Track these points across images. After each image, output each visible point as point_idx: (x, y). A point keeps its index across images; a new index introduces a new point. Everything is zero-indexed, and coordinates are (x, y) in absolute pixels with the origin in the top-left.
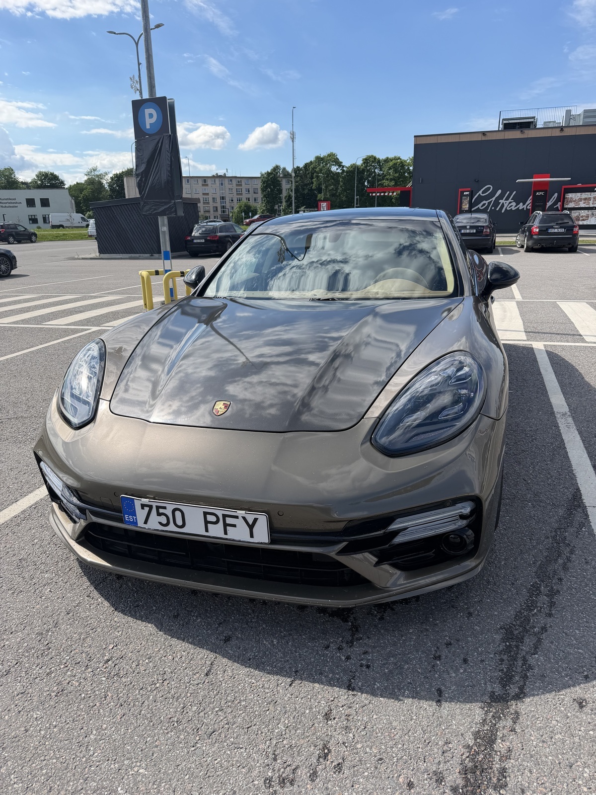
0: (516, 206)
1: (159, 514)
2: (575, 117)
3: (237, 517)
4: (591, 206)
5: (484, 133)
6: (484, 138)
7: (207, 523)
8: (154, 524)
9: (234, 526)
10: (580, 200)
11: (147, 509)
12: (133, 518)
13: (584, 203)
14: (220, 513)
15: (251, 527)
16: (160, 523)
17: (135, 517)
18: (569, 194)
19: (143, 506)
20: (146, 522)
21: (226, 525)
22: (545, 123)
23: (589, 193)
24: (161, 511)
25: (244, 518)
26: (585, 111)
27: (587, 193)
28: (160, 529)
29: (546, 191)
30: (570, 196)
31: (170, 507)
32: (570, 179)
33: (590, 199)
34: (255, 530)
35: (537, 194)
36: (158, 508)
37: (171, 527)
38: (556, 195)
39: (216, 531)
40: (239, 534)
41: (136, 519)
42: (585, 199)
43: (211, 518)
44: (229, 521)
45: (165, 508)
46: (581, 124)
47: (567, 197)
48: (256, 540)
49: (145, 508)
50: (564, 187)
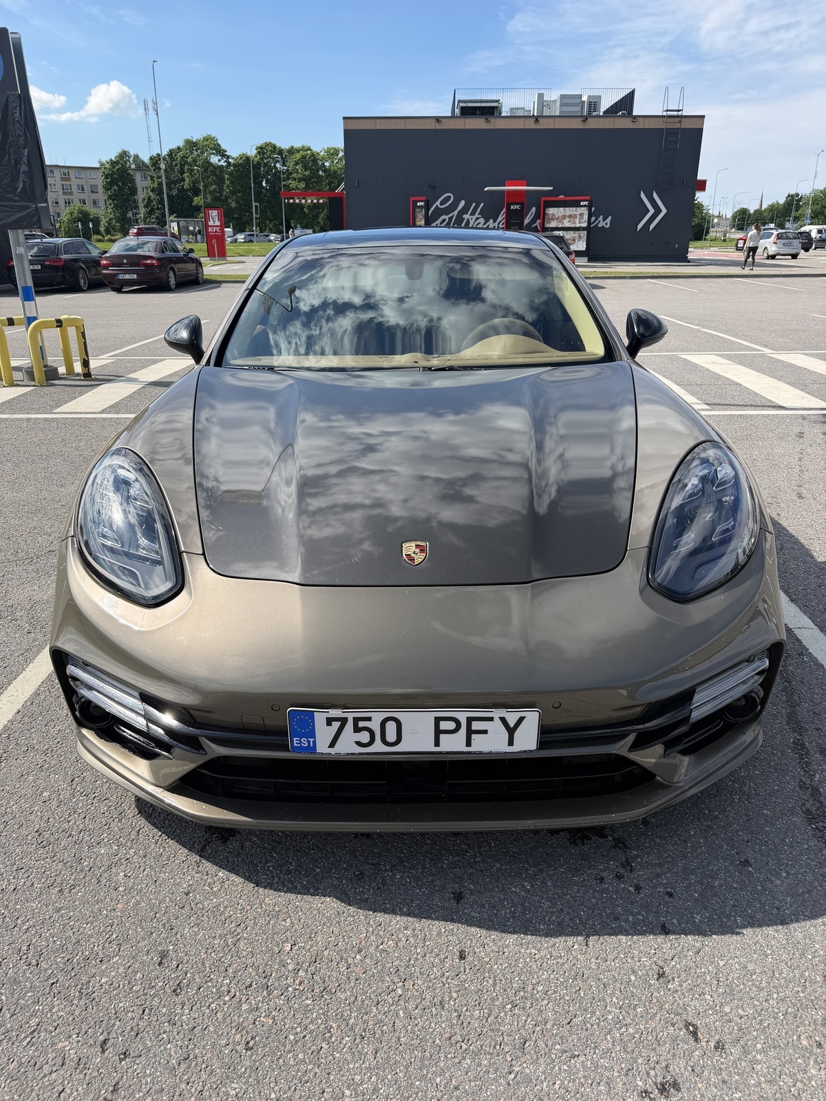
0: (484, 224)
1: (357, 729)
2: (550, 104)
3: (491, 719)
4: (578, 225)
5: (437, 119)
6: (438, 127)
7: (438, 732)
8: (348, 745)
9: (485, 732)
10: (564, 217)
11: (336, 725)
12: (309, 742)
13: (569, 222)
14: (462, 716)
15: (511, 731)
16: (359, 744)
17: (311, 740)
18: (550, 209)
19: (329, 721)
20: (332, 745)
21: (470, 732)
22: (511, 109)
23: (574, 209)
24: (361, 724)
25: (503, 720)
26: (562, 97)
27: (571, 209)
28: (357, 752)
29: (522, 204)
30: (551, 211)
31: (377, 717)
32: (552, 188)
33: (575, 216)
34: (517, 735)
35: (512, 207)
36: (356, 720)
37: (378, 747)
38: (534, 209)
39: (454, 744)
40: (492, 742)
41: (314, 742)
42: (570, 216)
43: (444, 725)
44: (476, 726)
45: (369, 719)
46: (558, 114)
47: (548, 212)
48: (517, 747)
49: (333, 723)
50: (543, 199)
